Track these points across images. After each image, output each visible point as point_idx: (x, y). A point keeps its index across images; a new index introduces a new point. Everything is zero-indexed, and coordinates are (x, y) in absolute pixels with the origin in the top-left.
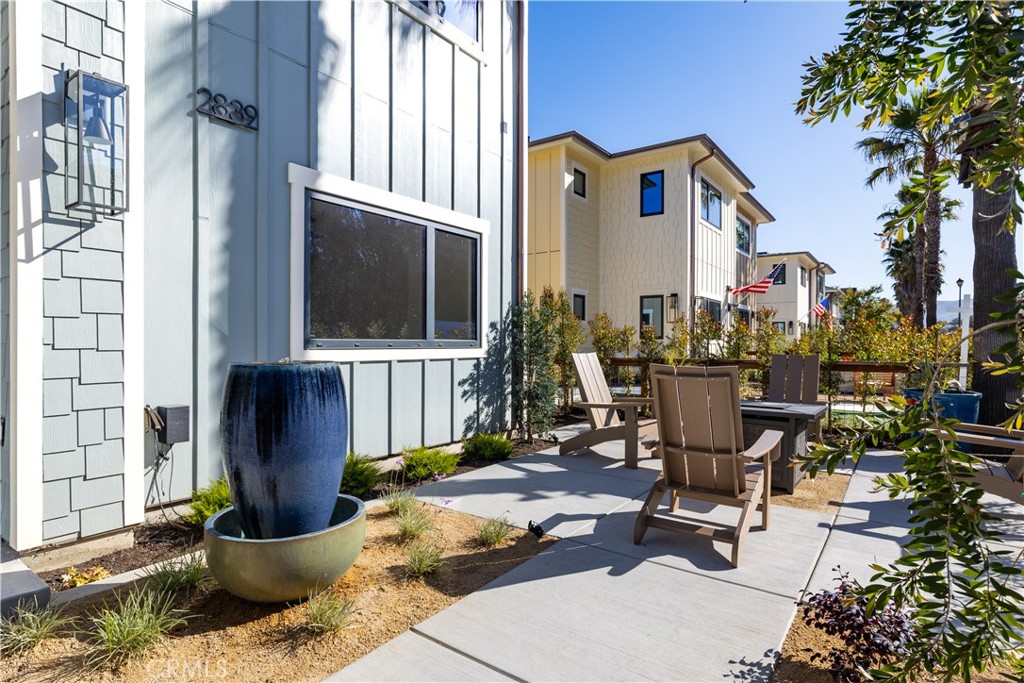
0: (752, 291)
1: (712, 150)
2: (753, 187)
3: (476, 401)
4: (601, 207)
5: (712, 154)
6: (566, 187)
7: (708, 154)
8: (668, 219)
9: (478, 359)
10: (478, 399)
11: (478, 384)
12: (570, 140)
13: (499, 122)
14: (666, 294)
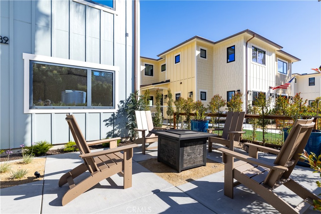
0: (281, 88)
1: (254, 35)
2: (282, 48)
3: (113, 127)
4: (214, 61)
5: (254, 36)
6: (196, 55)
7: (252, 37)
8: (237, 63)
9: (114, 113)
10: (114, 126)
11: (114, 121)
12: (196, 39)
13: (125, 33)
14: (236, 90)
